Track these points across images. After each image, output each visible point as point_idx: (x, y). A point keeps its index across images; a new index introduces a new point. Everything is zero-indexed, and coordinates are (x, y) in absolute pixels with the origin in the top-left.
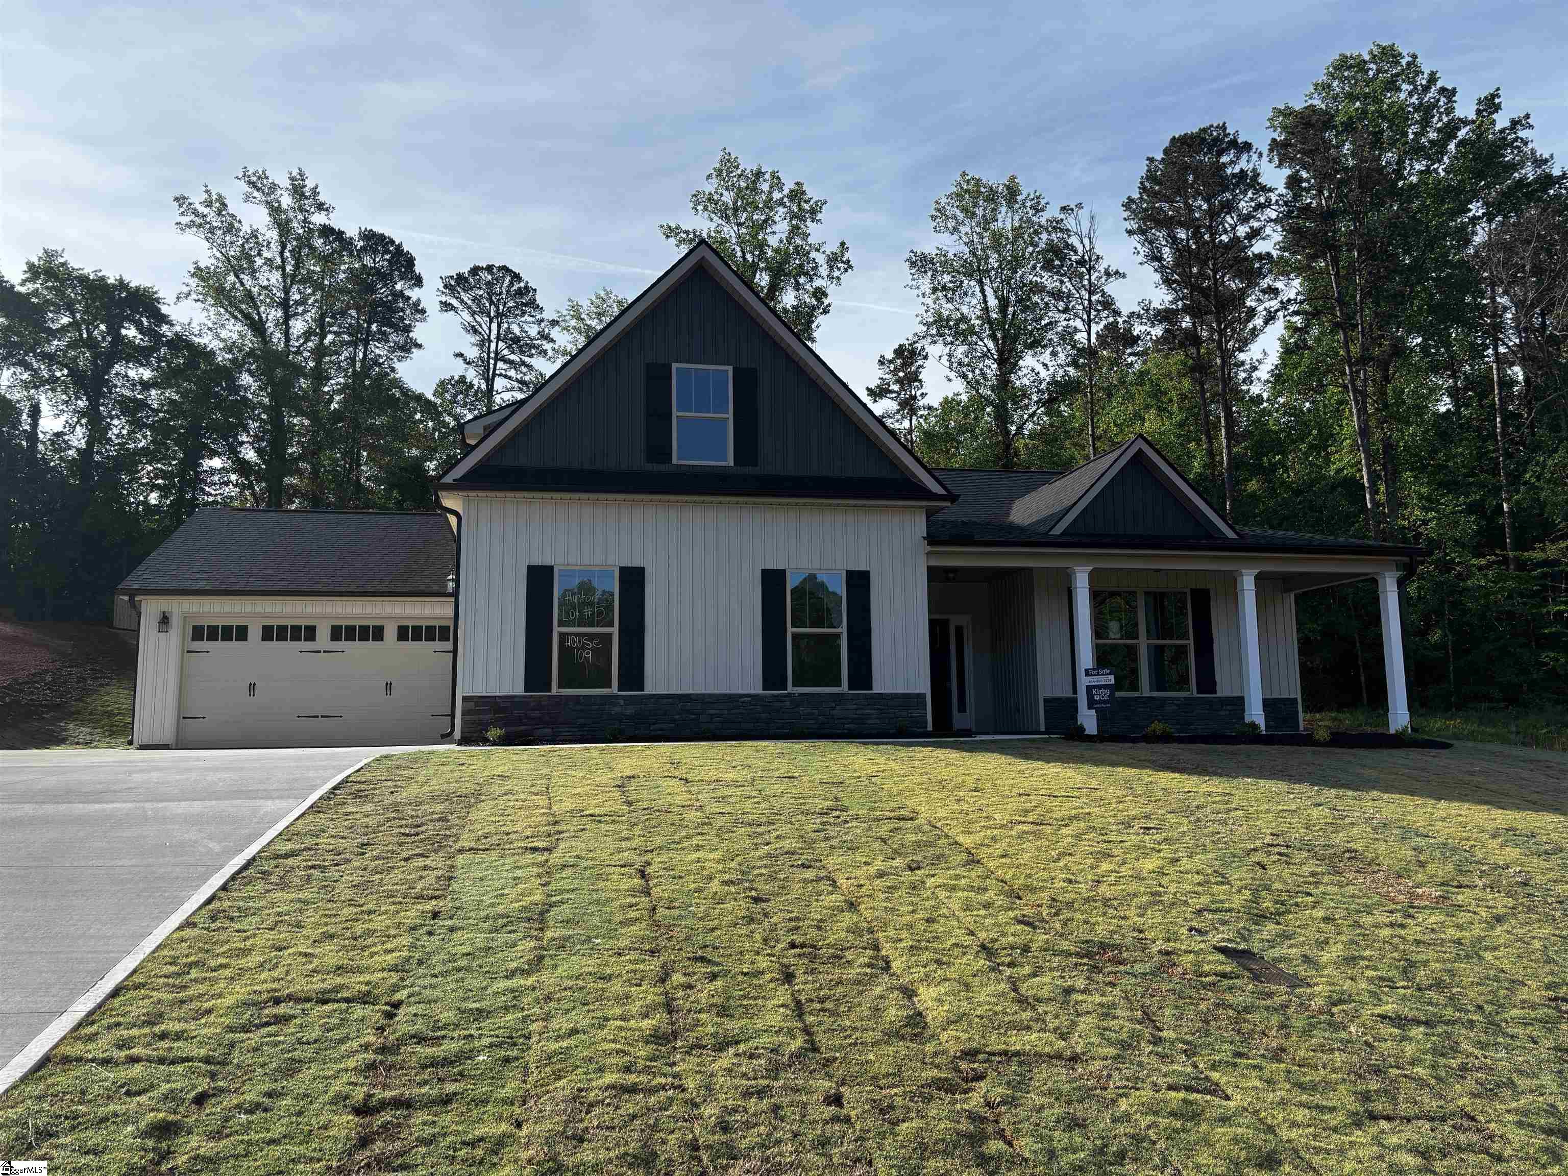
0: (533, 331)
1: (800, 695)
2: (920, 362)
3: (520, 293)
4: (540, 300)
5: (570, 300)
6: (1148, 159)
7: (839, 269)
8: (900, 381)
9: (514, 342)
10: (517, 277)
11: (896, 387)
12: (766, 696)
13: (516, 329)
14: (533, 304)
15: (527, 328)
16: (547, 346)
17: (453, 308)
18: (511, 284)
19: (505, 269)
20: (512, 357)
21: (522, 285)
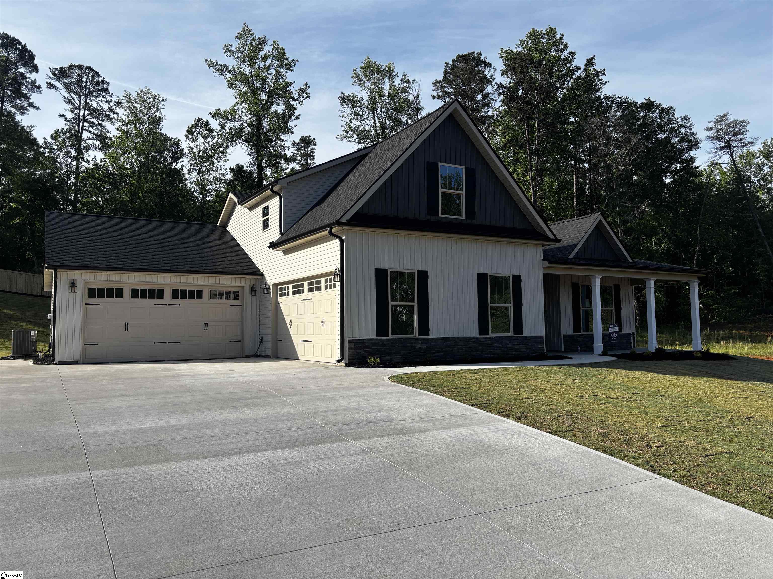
0: (106, 106)
1: (495, 337)
2: (312, 147)
3: (98, 83)
4: (110, 89)
5: (125, 91)
6: (446, 63)
7: (303, 97)
8: (302, 155)
9: (94, 112)
10: (97, 74)
11: (299, 158)
12: (481, 338)
13: (94, 104)
14: (106, 91)
15: (101, 104)
16: (112, 115)
17: (54, 87)
18: (93, 77)
19: (90, 69)
20: (93, 120)
21: (100, 79)
